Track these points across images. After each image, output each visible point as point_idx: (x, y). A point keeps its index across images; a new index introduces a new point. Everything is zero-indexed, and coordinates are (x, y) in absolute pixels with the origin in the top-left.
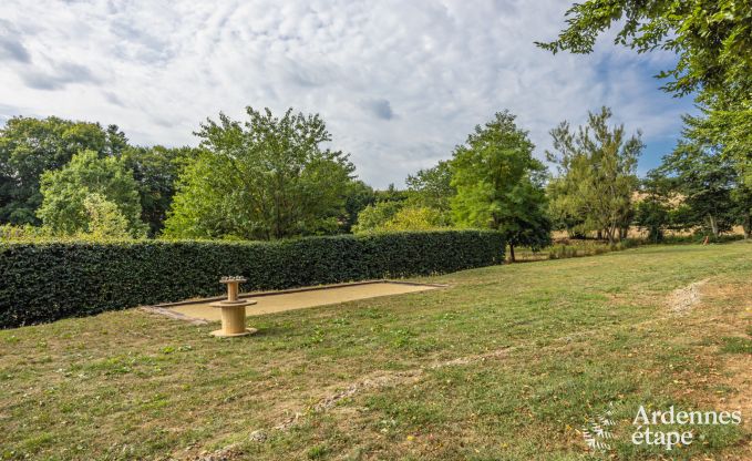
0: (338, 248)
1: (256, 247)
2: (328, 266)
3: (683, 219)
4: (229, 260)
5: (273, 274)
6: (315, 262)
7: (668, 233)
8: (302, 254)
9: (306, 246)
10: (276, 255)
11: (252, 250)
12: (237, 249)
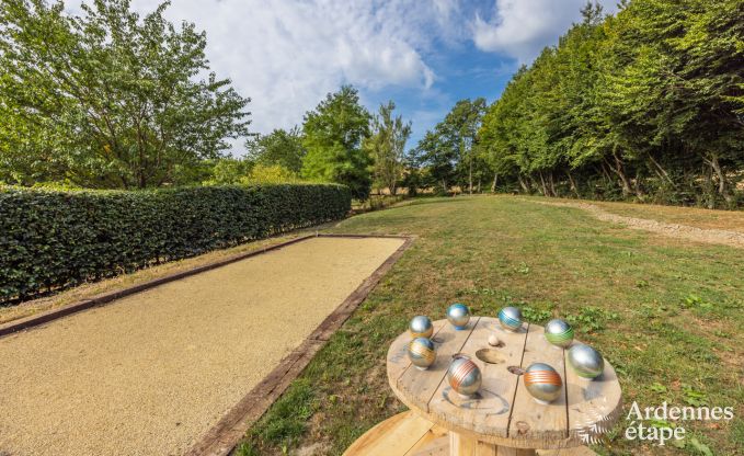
0: (227, 199)
1: (116, 197)
2: (218, 220)
3: (428, 182)
4: (70, 218)
5: (148, 235)
6: (203, 216)
7: (419, 190)
8: (186, 207)
9: (190, 197)
10: (150, 208)
11: (111, 202)
12: (83, 202)
